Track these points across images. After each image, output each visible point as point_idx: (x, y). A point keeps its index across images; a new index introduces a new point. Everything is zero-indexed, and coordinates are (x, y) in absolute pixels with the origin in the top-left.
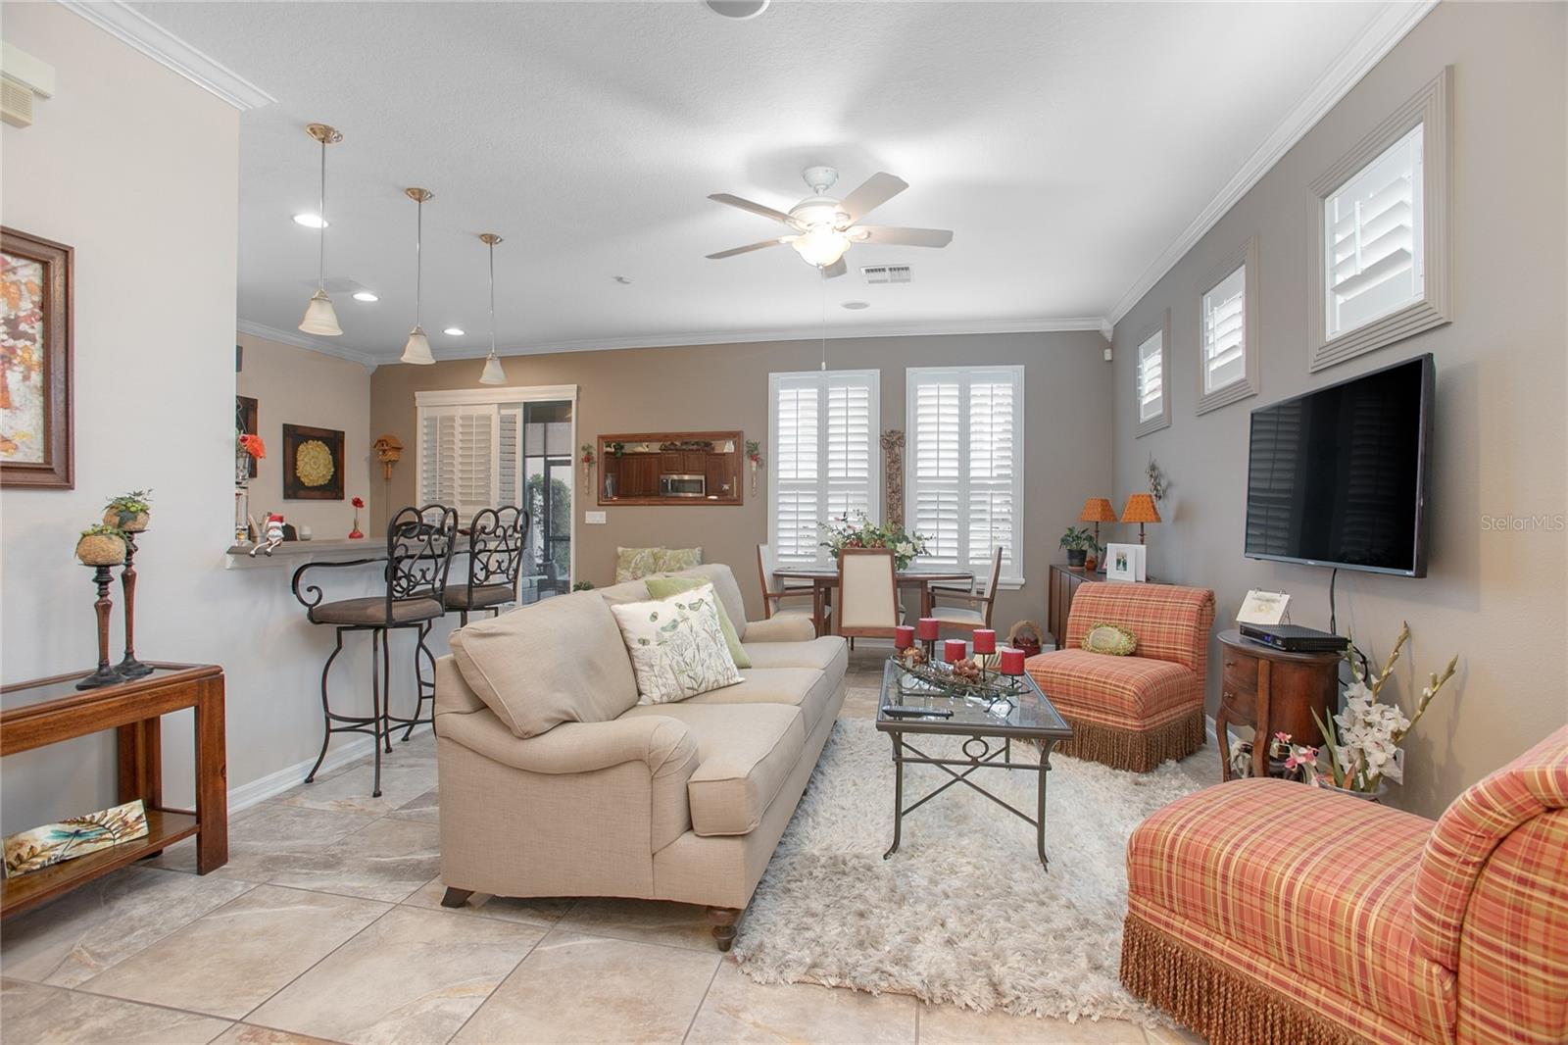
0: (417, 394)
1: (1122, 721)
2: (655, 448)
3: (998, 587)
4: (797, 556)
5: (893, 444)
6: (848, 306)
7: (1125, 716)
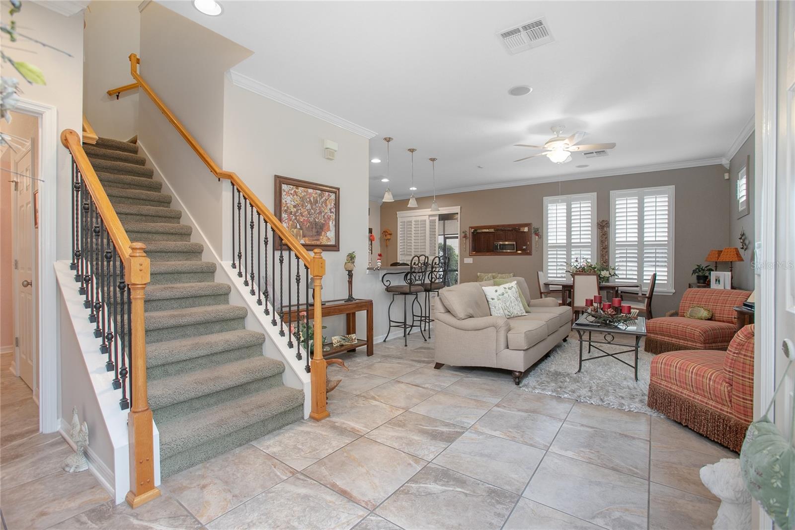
0: (397, 213)
1: (694, 344)
2: (492, 230)
3: (654, 293)
4: (557, 277)
5: (603, 227)
6: (579, 167)
7: (696, 342)
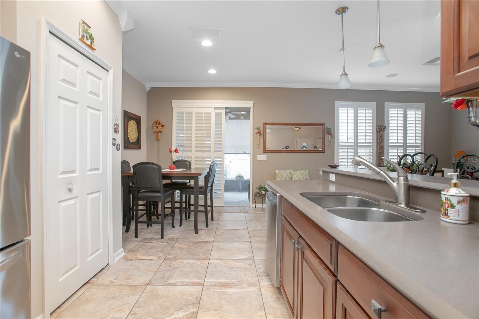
0: (173, 101)
5: (381, 130)
6: (388, 76)
